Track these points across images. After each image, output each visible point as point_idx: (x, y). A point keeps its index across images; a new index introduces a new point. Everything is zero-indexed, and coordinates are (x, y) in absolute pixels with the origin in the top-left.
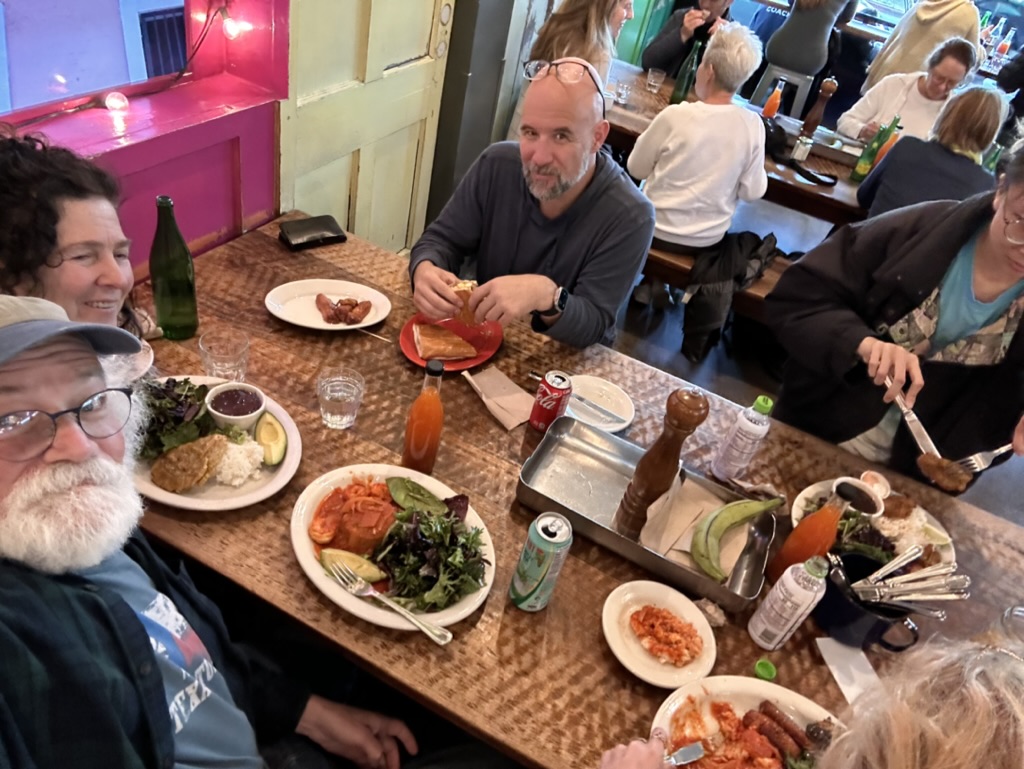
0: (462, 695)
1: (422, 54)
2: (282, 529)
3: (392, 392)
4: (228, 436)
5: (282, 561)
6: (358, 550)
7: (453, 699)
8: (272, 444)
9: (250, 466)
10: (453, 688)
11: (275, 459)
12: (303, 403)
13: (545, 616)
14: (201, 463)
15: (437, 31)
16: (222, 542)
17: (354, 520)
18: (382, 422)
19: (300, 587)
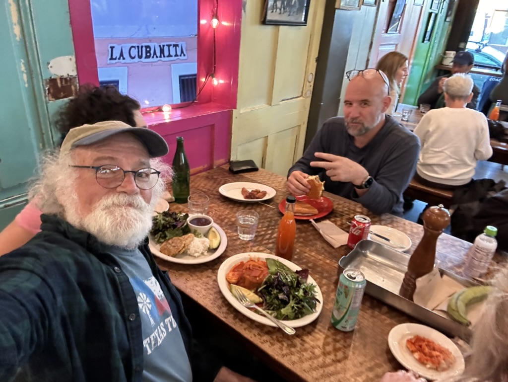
0: (300, 365)
1: (299, 96)
2: (214, 277)
3: (273, 227)
4: (195, 234)
5: (212, 290)
6: (249, 288)
7: (295, 366)
8: (214, 240)
9: (203, 247)
10: (296, 361)
11: (215, 246)
12: (231, 229)
13: (352, 335)
14: (182, 243)
15: (306, 85)
16: (186, 279)
17: (248, 272)
18: (267, 239)
19: (220, 302)
